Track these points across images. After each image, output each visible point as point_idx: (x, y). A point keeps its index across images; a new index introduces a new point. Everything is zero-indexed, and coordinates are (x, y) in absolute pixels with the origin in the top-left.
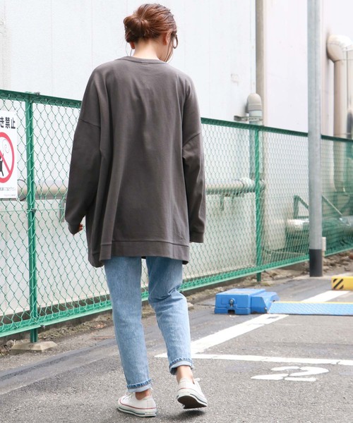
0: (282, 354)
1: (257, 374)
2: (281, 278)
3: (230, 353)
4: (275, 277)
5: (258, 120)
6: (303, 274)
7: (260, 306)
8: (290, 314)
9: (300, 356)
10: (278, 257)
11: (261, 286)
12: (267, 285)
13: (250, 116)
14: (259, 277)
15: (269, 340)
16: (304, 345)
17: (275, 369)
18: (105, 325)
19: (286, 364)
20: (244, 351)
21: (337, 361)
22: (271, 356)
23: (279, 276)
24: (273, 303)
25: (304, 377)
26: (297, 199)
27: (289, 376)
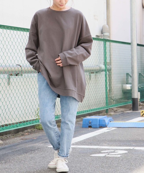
0: (108, 145)
1: (94, 154)
3: (84, 145)
4: (116, 112)
5: (107, 37)
6: (130, 110)
7: (104, 124)
8: (118, 128)
9: (117, 146)
10: (118, 101)
11: (108, 115)
12: (110, 115)
13: (103, 35)
14: (107, 111)
15: (104, 139)
16: (120, 141)
17: (102, 152)
18: (29, 133)
19: (108, 149)
20: (91, 144)
21: (134, 147)
22: (103, 146)
23: (118, 111)
24: (110, 122)
25: (115, 155)
26: (127, 74)
27: (108, 155)
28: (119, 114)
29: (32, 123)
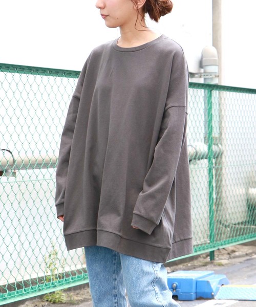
2: (239, 257)
4: (233, 255)
5: (213, 76)
7: (206, 290)
8: (240, 300)
10: (238, 231)
11: (215, 265)
12: (220, 265)
13: (205, 72)
14: (212, 255)
23: (237, 254)
24: (221, 288)
28: (241, 263)
29: (40, 290)
